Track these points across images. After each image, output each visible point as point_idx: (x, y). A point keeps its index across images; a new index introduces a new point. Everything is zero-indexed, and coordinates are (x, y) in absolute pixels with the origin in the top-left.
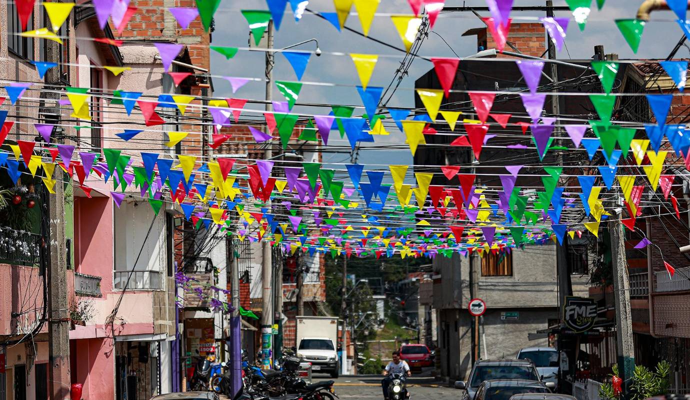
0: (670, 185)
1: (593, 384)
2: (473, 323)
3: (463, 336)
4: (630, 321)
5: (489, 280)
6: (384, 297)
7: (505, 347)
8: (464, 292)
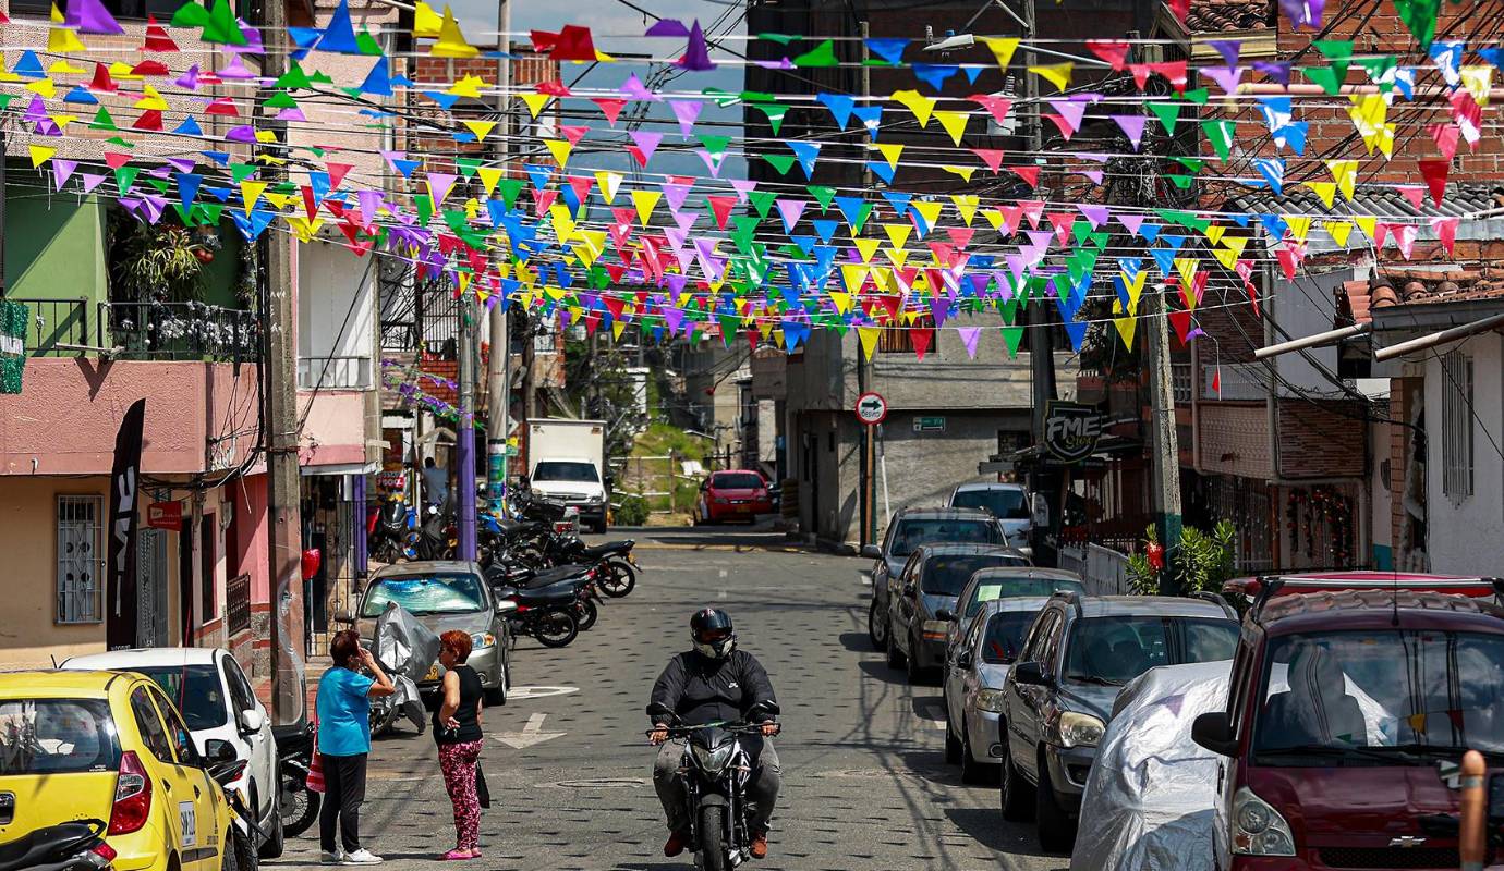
0: (1250, 272)
1: (1098, 551)
2: (863, 437)
3: (843, 462)
4: (1175, 458)
5: (893, 360)
6: (647, 370)
7: (921, 480)
8: (846, 381)
